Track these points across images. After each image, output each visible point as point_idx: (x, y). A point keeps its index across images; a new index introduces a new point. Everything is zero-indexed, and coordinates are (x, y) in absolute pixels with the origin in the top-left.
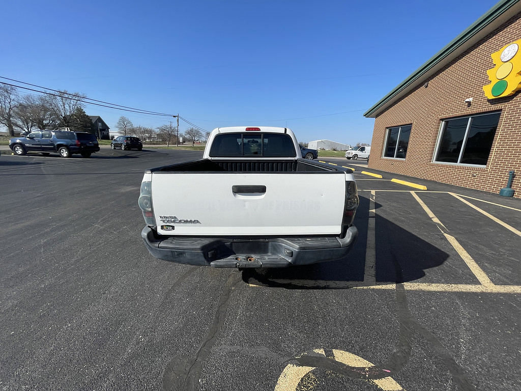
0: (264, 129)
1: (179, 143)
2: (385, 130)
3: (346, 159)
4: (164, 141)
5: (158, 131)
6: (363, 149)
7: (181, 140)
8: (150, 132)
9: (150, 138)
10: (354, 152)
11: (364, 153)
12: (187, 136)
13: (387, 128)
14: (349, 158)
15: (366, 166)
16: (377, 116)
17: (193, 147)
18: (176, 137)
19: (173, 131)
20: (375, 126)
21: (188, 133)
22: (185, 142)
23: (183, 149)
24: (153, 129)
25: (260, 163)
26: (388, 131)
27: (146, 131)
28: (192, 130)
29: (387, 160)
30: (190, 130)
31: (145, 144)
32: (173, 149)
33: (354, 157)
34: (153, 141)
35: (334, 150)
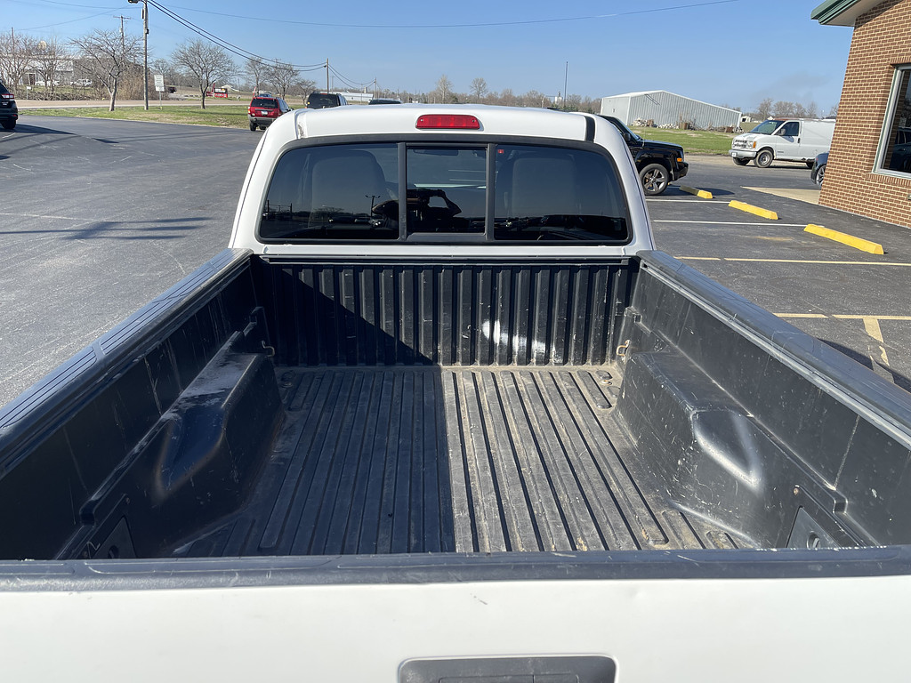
0: (497, 122)
1: (152, 94)
2: (890, 75)
3: (732, 163)
4: (100, 86)
5: (76, 53)
6: (791, 130)
7: (159, 84)
8: (48, 53)
9: (48, 73)
10: (761, 140)
11: (795, 144)
12: (183, 70)
13: (896, 66)
14: (742, 161)
15: (811, 197)
16: (861, 20)
17: (202, 112)
18: (143, 72)
19: (127, 51)
20: (853, 57)
21: (185, 61)
22: (173, 90)
23: (168, 119)
24: (58, 44)
25: (475, 270)
26: (897, 75)
27: (33, 51)
28: (196, 51)
29: (892, 181)
30: (191, 50)
31: (32, 96)
32: (131, 117)
33: (762, 158)
34: (61, 83)
35: (688, 127)
